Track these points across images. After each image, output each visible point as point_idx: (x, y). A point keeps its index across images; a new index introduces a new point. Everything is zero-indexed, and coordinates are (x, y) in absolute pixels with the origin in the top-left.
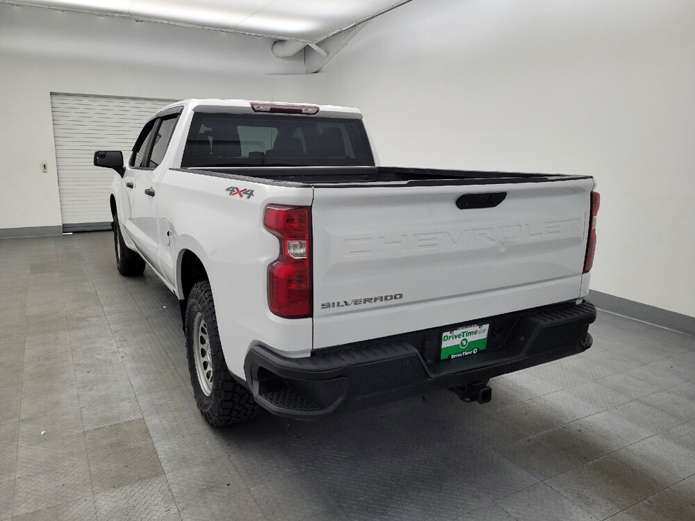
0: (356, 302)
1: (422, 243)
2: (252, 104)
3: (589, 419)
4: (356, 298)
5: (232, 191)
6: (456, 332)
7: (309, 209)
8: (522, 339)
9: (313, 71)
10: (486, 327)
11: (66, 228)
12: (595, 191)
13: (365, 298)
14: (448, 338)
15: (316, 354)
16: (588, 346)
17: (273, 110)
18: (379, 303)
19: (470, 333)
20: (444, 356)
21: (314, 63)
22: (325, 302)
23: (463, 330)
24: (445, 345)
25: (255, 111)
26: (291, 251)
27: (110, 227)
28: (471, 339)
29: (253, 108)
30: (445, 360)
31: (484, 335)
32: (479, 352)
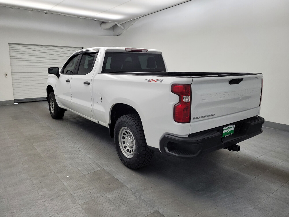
0: (202, 117)
1: (221, 96)
2: (125, 48)
3: (260, 158)
4: (203, 116)
5: (149, 80)
6: (227, 127)
7: (190, 85)
8: (245, 129)
9: (118, 35)
10: (234, 125)
11: (15, 101)
12: (262, 78)
13: (205, 115)
14: (225, 129)
15: (190, 135)
16: (261, 132)
17: (132, 51)
18: (208, 117)
19: (230, 128)
20: (223, 136)
21: (118, 31)
22: (194, 117)
23: (229, 127)
24: (224, 132)
25: (126, 51)
26: (184, 100)
27: (46, 99)
28: (230, 130)
29: (126, 50)
30: (224, 137)
31: (233, 129)
32: (232, 134)
